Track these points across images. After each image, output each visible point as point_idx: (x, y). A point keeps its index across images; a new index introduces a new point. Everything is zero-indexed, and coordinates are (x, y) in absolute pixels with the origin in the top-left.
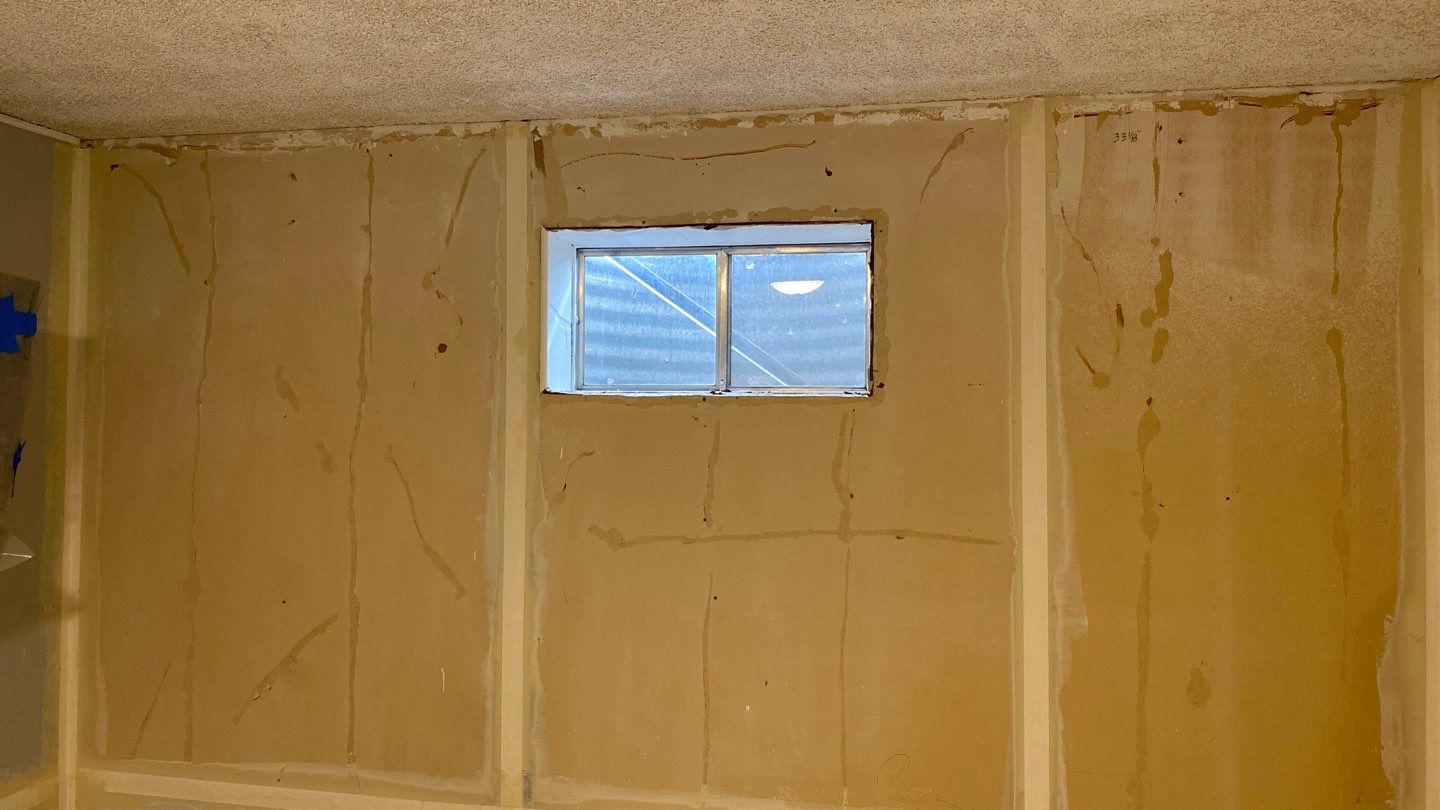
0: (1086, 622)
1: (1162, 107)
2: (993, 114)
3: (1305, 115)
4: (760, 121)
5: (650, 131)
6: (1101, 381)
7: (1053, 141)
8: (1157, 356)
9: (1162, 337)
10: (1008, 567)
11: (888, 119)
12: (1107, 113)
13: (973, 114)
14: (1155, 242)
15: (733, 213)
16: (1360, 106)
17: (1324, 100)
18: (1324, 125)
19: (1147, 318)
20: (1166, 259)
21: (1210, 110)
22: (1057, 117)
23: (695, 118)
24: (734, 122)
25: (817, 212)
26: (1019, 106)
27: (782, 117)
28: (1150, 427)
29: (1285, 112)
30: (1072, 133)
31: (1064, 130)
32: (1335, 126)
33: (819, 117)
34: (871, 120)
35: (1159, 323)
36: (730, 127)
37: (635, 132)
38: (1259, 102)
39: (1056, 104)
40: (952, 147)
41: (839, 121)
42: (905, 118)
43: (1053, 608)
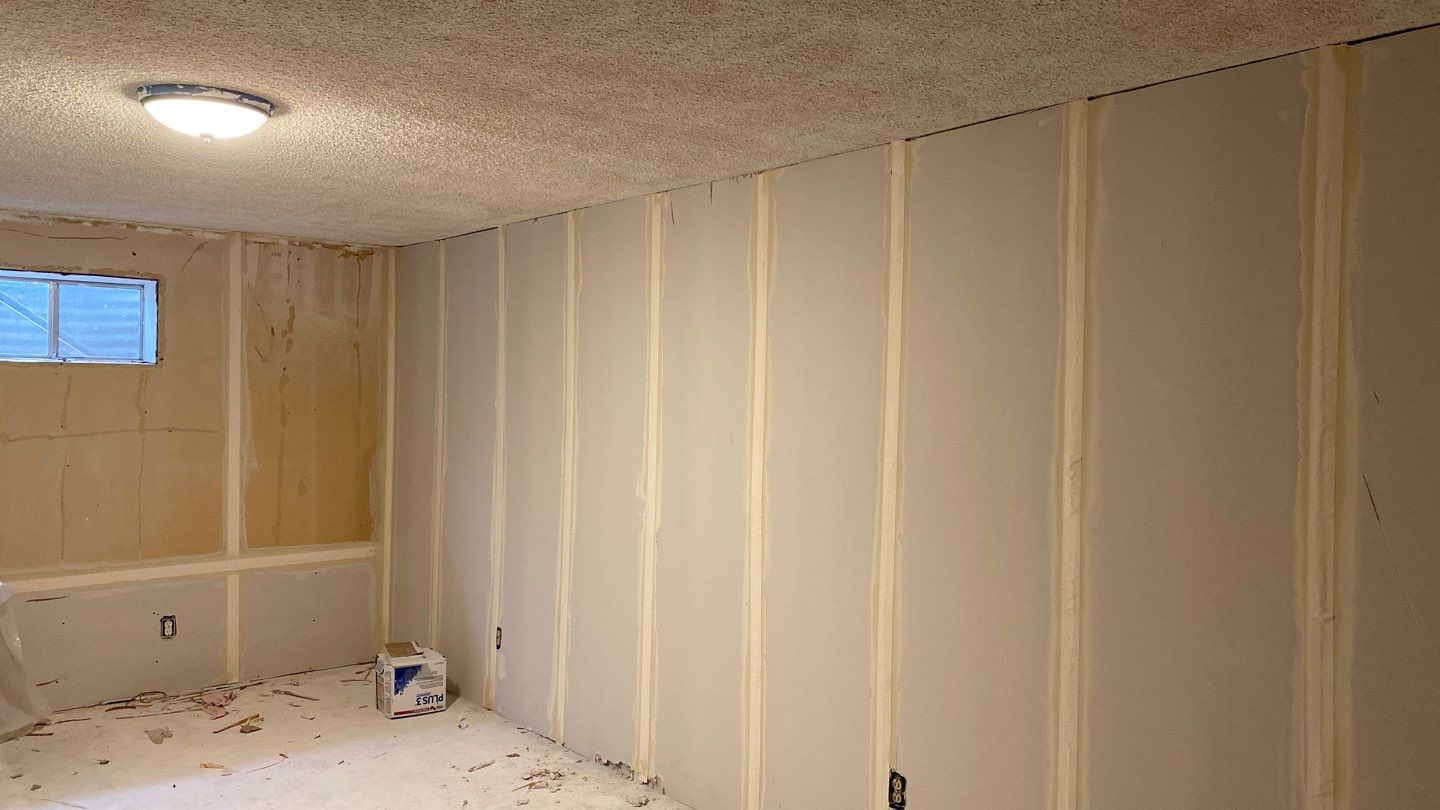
0: (256, 464)
1: (292, 243)
2: (217, 237)
3: (347, 254)
4: (95, 224)
5: (28, 220)
6: (264, 360)
7: (244, 253)
8: (288, 350)
9: (290, 342)
10: (222, 442)
11: (167, 232)
12: (268, 243)
13: (208, 236)
14: (288, 301)
15: (80, 269)
16: (368, 253)
17: (355, 249)
18: (354, 259)
19: (284, 334)
20: (292, 308)
21: (311, 248)
22: (246, 242)
23: (56, 217)
24: (80, 222)
25: (128, 272)
26: (229, 234)
27: (108, 223)
28: (284, 381)
29: (339, 252)
30: (253, 251)
31: (249, 248)
32: (358, 261)
33: (128, 226)
34: (156, 231)
35: (289, 335)
36: (78, 224)
37: (18, 219)
38: (330, 247)
39: (246, 237)
40: (197, 249)
41: (140, 229)
42: (174, 232)
43: (242, 458)
